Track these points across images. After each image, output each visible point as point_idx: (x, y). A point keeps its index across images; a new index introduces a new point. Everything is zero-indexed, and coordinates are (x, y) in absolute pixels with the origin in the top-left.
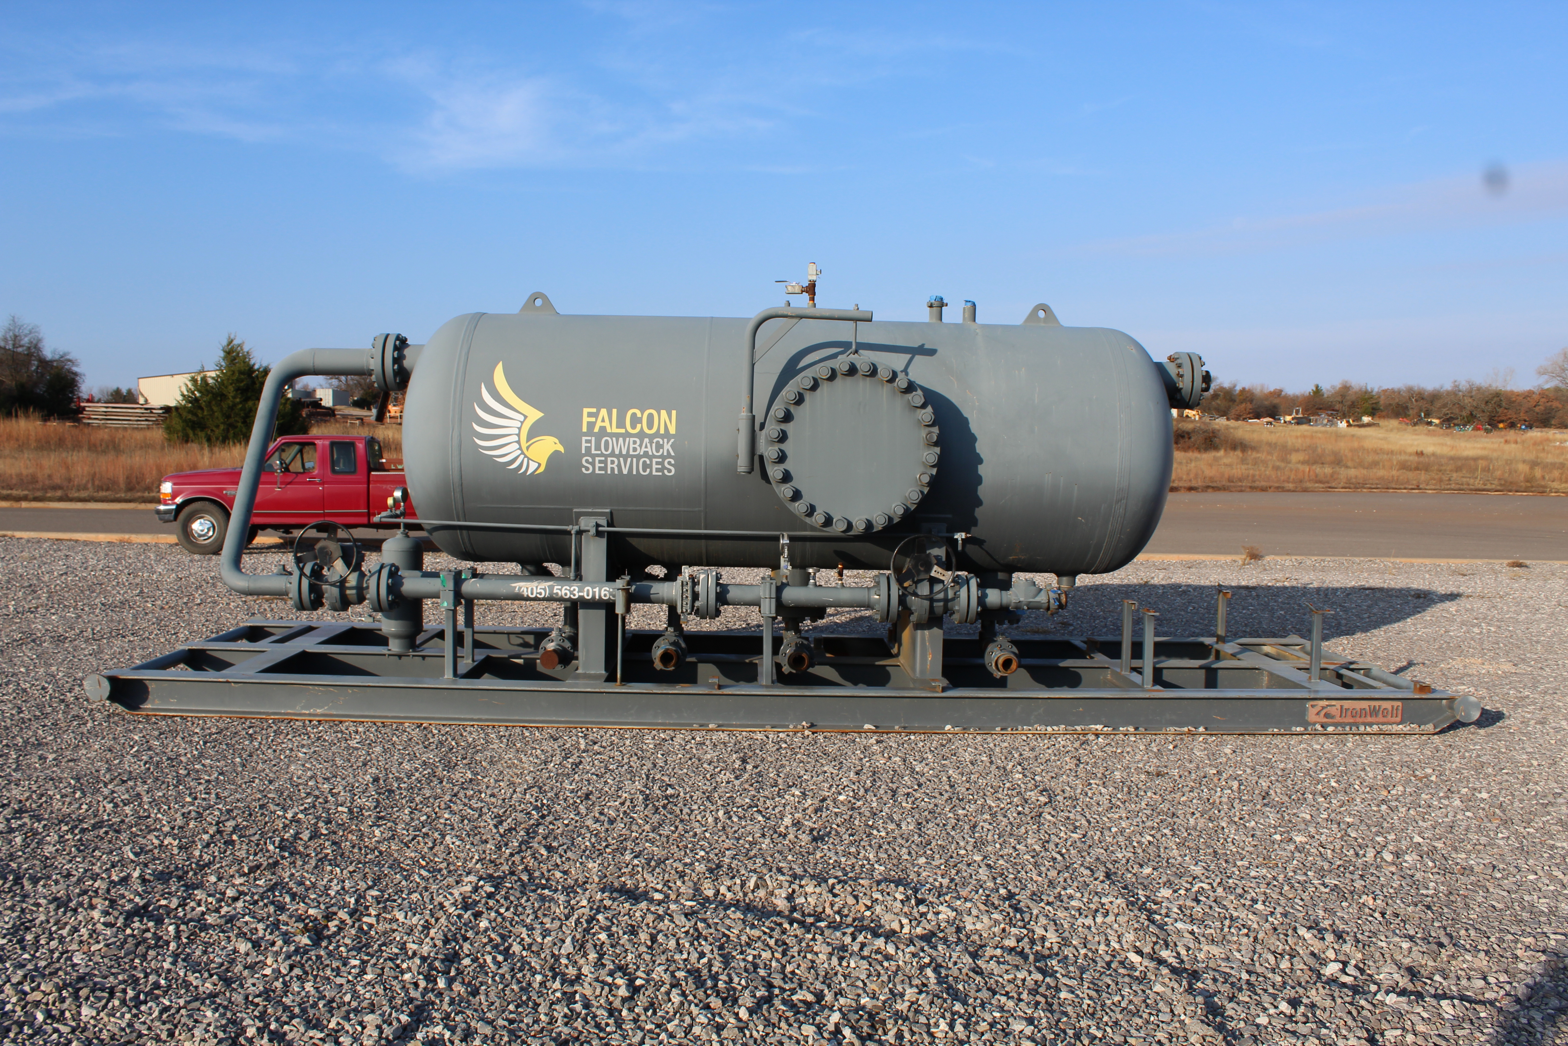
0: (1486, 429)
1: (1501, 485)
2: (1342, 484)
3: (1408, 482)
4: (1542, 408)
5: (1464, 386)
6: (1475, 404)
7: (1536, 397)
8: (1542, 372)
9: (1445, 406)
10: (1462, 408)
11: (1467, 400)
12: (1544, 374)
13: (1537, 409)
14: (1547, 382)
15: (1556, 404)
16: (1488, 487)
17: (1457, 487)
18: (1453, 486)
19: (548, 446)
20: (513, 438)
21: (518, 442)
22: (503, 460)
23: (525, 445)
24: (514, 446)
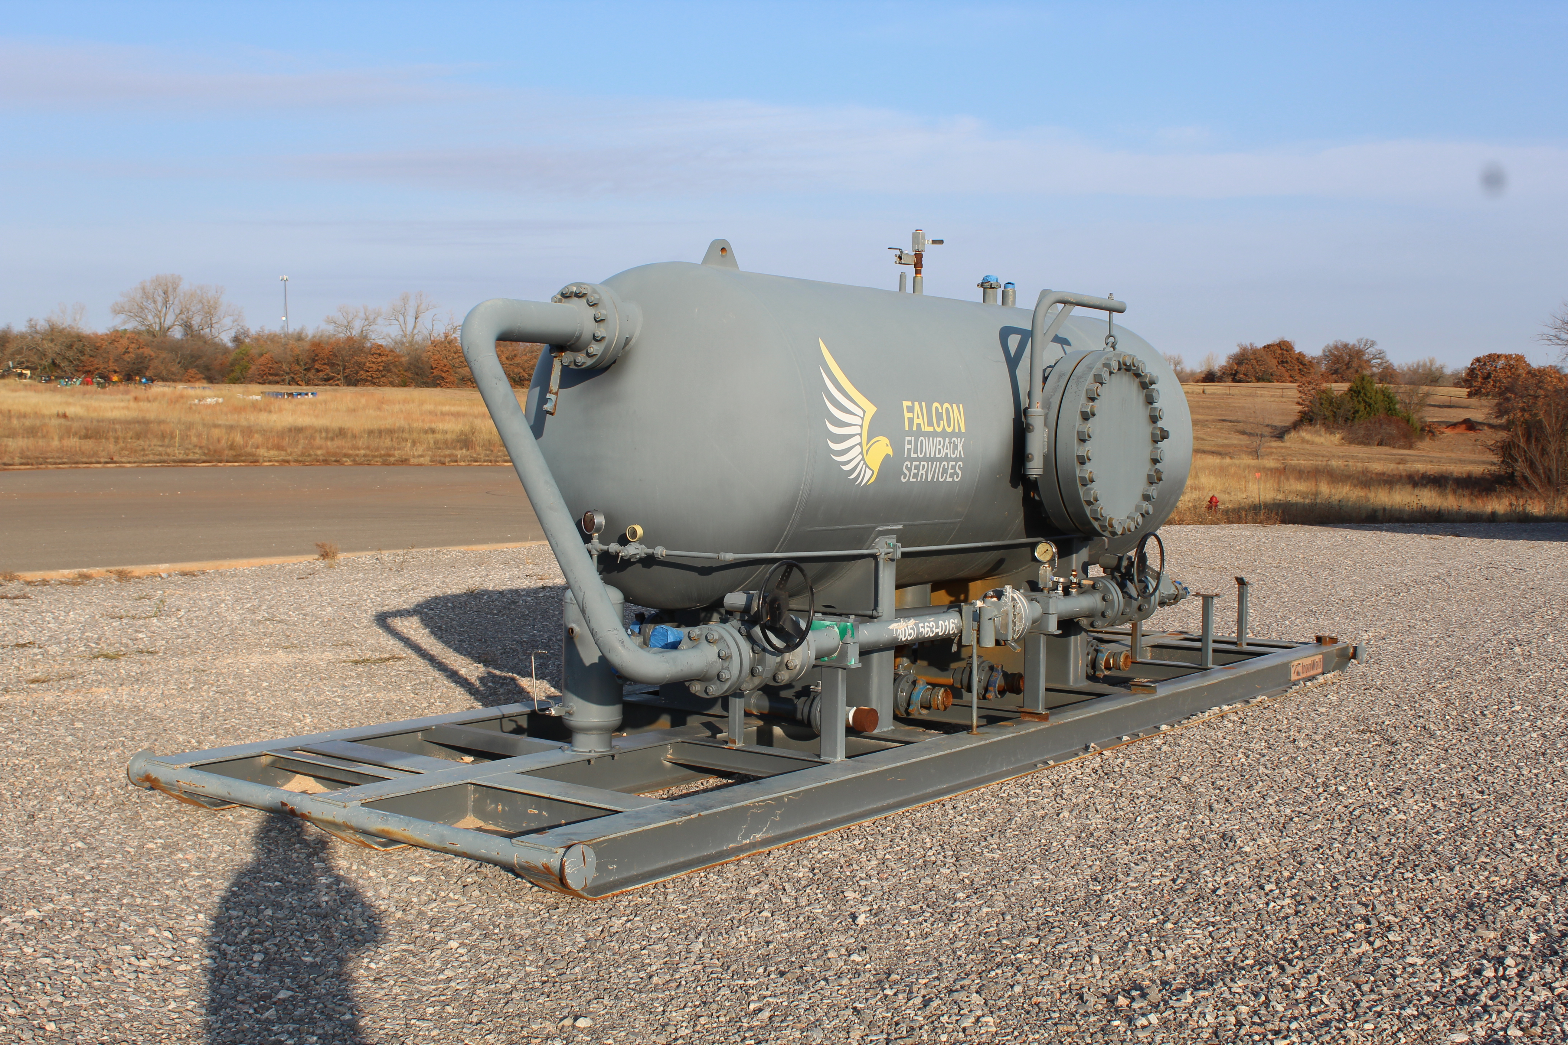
0: (99, 383)
1: (205, 454)
2: (17, 460)
3: (96, 454)
4: (132, 355)
5: (42, 325)
6: (57, 349)
7: (125, 342)
8: (117, 310)
9: (19, 352)
10: (43, 355)
11: (47, 345)
12: (120, 312)
13: (126, 357)
14: (124, 323)
15: (147, 351)
16: (191, 457)
17: (157, 458)
18: (151, 457)
19: (882, 448)
20: (857, 440)
21: (860, 444)
22: (846, 468)
23: (865, 448)
24: (858, 449)
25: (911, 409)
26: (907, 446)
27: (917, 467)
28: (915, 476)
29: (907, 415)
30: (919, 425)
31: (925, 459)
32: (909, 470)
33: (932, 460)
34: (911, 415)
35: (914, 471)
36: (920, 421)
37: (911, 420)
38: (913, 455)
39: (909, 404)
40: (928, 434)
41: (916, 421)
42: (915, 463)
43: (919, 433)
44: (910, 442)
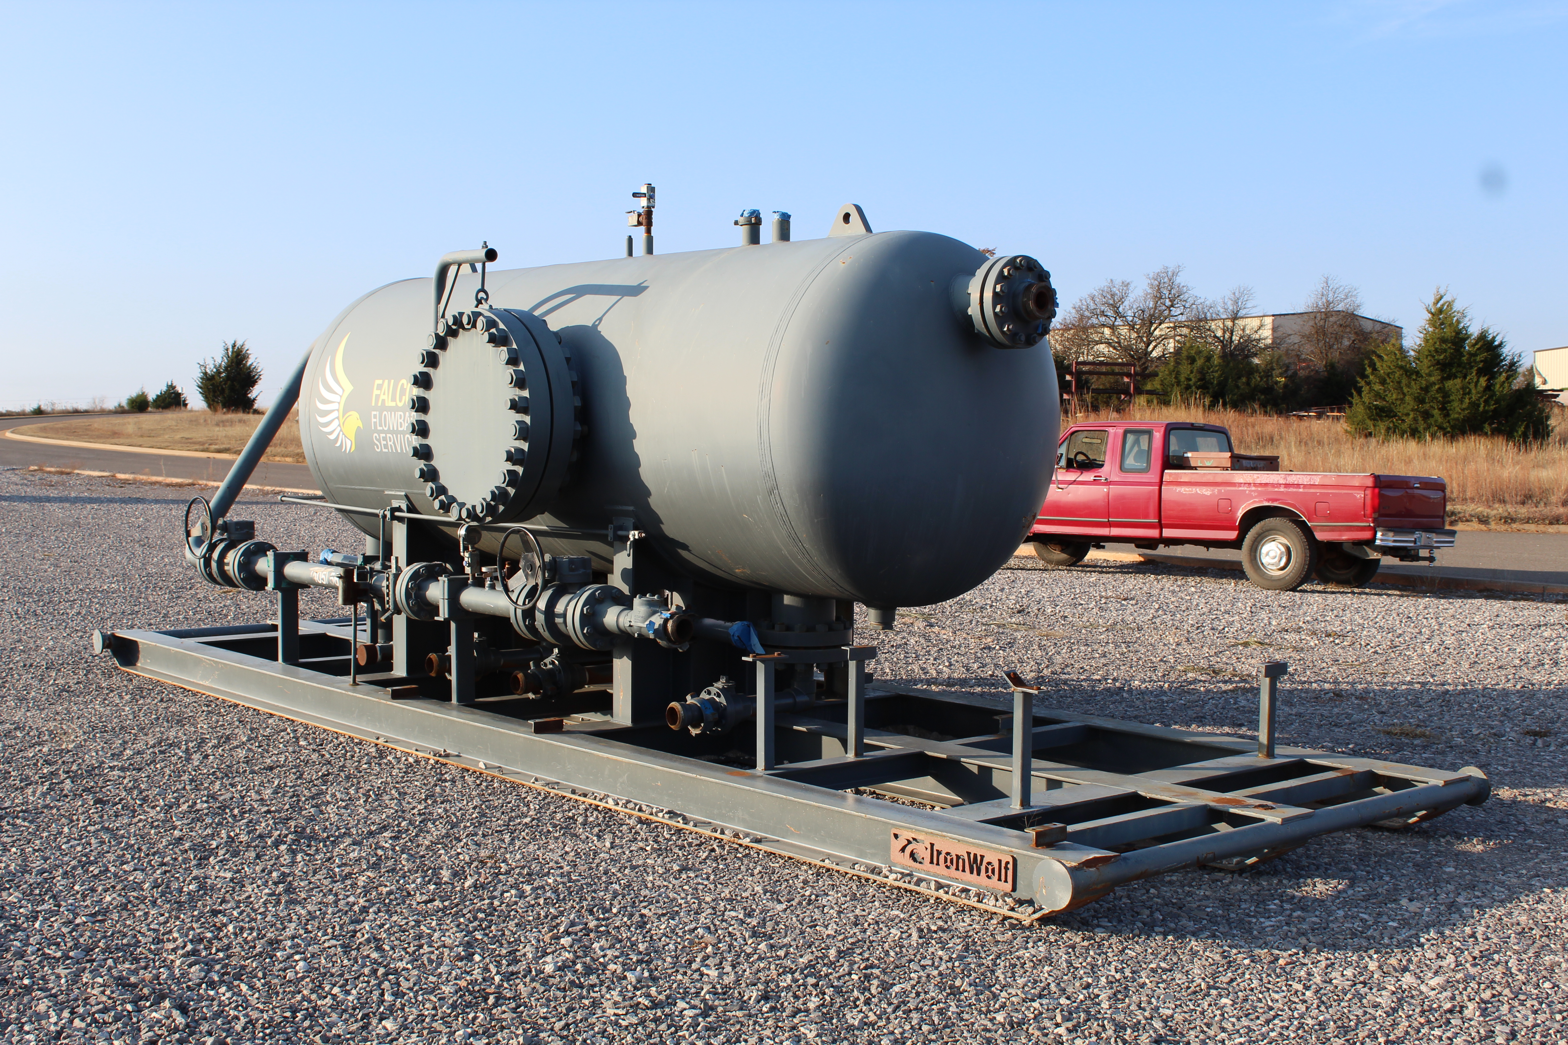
19: (354, 421)
20: (335, 414)
21: (338, 418)
22: (332, 437)
23: (342, 421)
24: (336, 422)
25: (380, 387)
26: (373, 420)
27: (385, 439)
28: (386, 446)
29: (376, 392)
30: (383, 401)
31: (389, 431)
32: (379, 440)
33: (393, 432)
34: (378, 392)
35: (383, 442)
36: (385, 397)
37: (378, 396)
38: (379, 428)
39: (380, 382)
40: (391, 409)
41: (382, 397)
42: (382, 435)
43: (384, 408)
44: (375, 416)
